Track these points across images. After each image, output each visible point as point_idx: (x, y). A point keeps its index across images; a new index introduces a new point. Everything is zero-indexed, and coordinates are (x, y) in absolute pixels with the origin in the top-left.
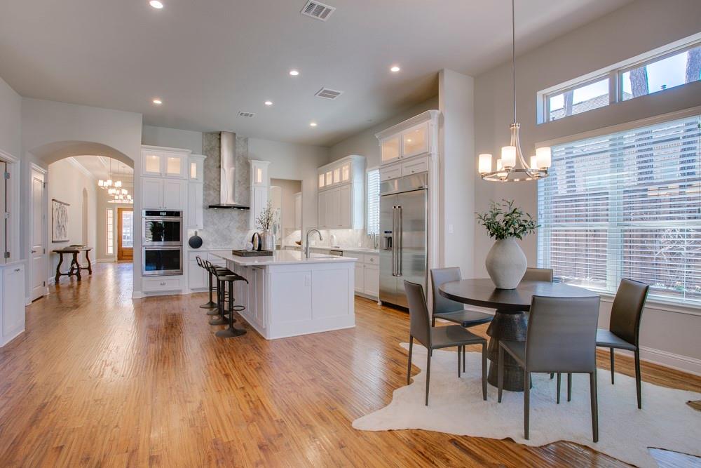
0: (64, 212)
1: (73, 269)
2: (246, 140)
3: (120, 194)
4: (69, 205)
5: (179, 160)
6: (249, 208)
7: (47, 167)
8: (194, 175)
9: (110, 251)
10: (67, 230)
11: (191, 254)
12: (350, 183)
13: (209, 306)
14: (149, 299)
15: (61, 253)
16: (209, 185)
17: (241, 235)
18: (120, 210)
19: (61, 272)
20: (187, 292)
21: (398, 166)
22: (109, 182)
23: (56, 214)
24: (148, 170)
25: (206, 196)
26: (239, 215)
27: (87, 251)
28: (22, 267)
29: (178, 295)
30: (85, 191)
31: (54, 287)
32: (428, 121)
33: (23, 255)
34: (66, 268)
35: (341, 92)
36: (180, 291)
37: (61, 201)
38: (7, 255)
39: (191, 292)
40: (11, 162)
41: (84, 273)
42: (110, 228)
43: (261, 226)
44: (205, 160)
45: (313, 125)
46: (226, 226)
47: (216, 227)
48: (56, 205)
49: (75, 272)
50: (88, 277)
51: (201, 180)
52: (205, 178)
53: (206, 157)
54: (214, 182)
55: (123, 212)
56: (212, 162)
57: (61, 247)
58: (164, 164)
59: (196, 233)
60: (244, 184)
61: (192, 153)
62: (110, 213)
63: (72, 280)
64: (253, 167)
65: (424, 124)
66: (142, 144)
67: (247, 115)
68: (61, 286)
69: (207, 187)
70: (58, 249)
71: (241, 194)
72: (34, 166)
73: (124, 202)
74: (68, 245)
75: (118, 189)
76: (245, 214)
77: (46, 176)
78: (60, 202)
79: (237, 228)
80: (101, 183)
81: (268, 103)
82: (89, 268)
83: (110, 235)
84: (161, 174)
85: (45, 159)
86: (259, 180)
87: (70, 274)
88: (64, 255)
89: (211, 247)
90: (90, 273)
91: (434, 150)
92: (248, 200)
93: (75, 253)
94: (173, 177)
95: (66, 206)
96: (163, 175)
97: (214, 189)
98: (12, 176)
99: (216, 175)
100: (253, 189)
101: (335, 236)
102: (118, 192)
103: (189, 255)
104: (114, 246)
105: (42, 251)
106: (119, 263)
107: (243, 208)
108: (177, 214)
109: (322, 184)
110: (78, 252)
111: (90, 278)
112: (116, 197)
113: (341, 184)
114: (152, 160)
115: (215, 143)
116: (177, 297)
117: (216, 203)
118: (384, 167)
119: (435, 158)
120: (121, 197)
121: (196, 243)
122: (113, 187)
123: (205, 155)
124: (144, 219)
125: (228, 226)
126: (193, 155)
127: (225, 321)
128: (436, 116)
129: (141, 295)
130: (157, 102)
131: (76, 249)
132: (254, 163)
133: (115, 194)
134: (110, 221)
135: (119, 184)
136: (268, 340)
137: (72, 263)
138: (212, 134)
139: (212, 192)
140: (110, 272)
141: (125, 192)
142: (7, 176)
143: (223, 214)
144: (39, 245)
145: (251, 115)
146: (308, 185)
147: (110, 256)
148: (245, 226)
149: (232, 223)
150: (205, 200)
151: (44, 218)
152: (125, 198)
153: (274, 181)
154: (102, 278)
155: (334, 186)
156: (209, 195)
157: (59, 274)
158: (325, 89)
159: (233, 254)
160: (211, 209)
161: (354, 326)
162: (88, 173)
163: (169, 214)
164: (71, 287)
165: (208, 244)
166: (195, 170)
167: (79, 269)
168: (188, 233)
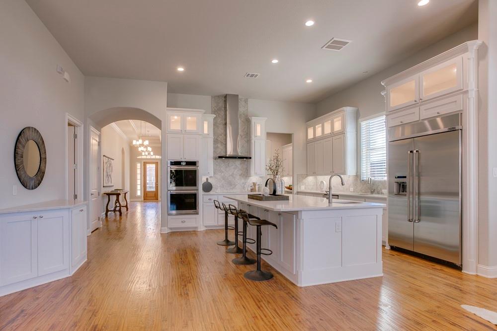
0: (110, 164)
1: (116, 207)
2: (246, 101)
3: (146, 151)
4: (113, 160)
5: (195, 118)
6: (250, 158)
7: (101, 130)
8: (206, 131)
9: (139, 193)
10: (113, 179)
11: (205, 196)
12: (342, 133)
13: (224, 243)
14: (173, 233)
15: (109, 195)
16: (217, 140)
17: (243, 181)
18: (145, 164)
19: (109, 209)
20: (202, 229)
21: (416, 110)
22: (140, 142)
23: (105, 166)
24: (171, 128)
25: (215, 148)
26: (241, 164)
27: (125, 194)
28: (85, 208)
29: (195, 231)
30: (123, 150)
31: (105, 221)
32: (463, 55)
33: (85, 199)
34: (112, 207)
35: (350, 41)
36: (196, 228)
37: (109, 156)
38: (76, 197)
39: (205, 229)
40: (78, 126)
41: (124, 210)
42: (139, 177)
43: (270, 172)
44: (215, 119)
45: (309, 81)
46: (231, 173)
47: (223, 174)
48: (106, 160)
49: (118, 209)
50: (126, 213)
51: (212, 135)
52: (214, 134)
53: (215, 116)
54: (220, 137)
55: (147, 165)
56: (220, 120)
57: (109, 190)
58: (183, 122)
59: (207, 179)
60: (245, 138)
61: (205, 113)
62: (139, 165)
63: (115, 215)
64: (253, 123)
65: (458, 59)
66: (167, 107)
67: (252, 76)
68: (109, 219)
69: (216, 141)
70: (107, 192)
71: (243, 147)
72: (92, 128)
73: (149, 157)
74: (113, 189)
75: (146, 147)
76: (246, 163)
77: (100, 137)
78: (109, 158)
79: (240, 175)
80: (134, 142)
81: (275, 61)
82: (126, 206)
83: (139, 182)
84: (181, 131)
85: (100, 123)
86: (259, 134)
87: (115, 211)
88: (110, 196)
89: (219, 191)
90: (127, 210)
91: (472, 86)
92: (249, 151)
93: (118, 195)
94: (190, 133)
95: (111, 160)
96: (183, 132)
97: (221, 143)
98: (78, 136)
99: (223, 131)
100: (253, 142)
101: (324, 182)
102: (145, 150)
103: (203, 198)
104: (141, 190)
105: (97, 194)
106: (145, 202)
107: (246, 158)
108: (194, 164)
109: (311, 136)
110: (119, 194)
111: (127, 213)
112: (143, 154)
113: (333, 134)
114: (175, 120)
115: (221, 104)
116: (194, 232)
117: (223, 154)
118: (391, 113)
119: (473, 95)
120: (147, 153)
121: (208, 187)
122: (142, 145)
123: (214, 114)
124: (169, 168)
125: (233, 174)
126: (205, 115)
127: (248, 262)
128: (475, 47)
129: (166, 231)
130: (181, 69)
131: (119, 192)
132: (254, 120)
133: (143, 151)
134: (139, 171)
135: (146, 143)
136: (301, 288)
137: (116, 203)
138: (218, 96)
139: (219, 145)
140: (139, 209)
141: (150, 149)
142: (75, 136)
143: (229, 164)
144: (96, 189)
145: (257, 75)
146: (298, 137)
147: (139, 197)
148: (246, 174)
149: (236, 170)
150: (214, 152)
151: (99, 168)
152: (149, 154)
153: (269, 135)
154: (134, 214)
155: (324, 137)
156: (218, 147)
157: (107, 211)
158: (335, 39)
159: (249, 198)
160: (220, 160)
161: (382, 275)
162: (125, 137)
163: (189, 163)
164: (115, 220)
165: (217, 189)
166: (207, 128)
167: (120, 206)
168: (202, 179)
